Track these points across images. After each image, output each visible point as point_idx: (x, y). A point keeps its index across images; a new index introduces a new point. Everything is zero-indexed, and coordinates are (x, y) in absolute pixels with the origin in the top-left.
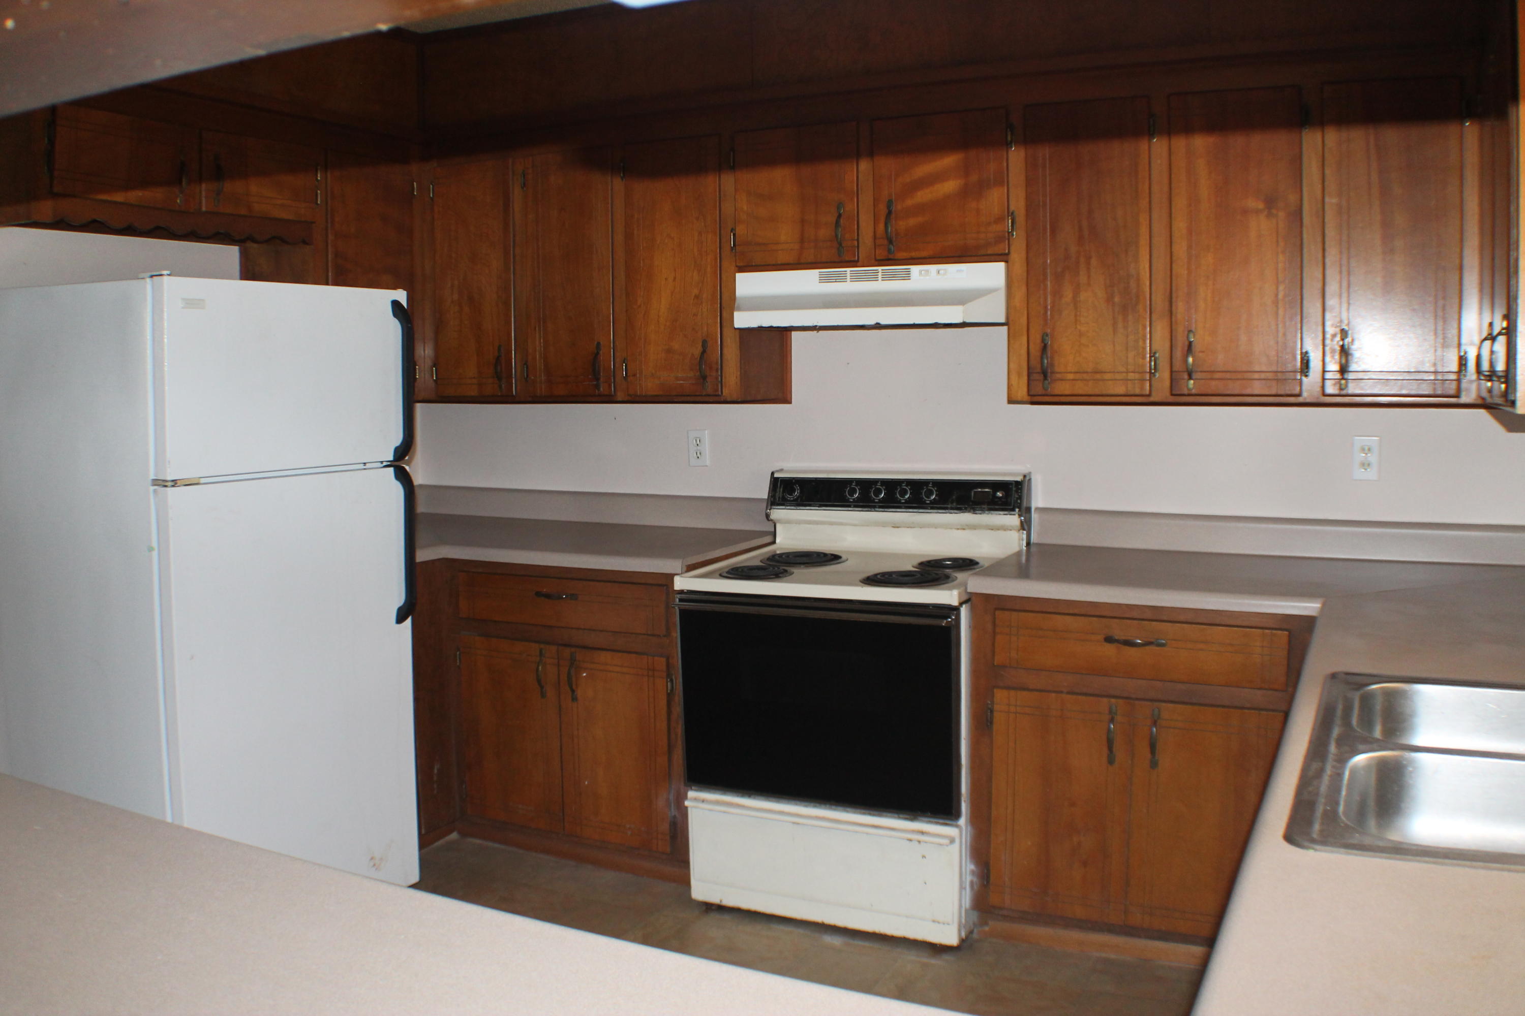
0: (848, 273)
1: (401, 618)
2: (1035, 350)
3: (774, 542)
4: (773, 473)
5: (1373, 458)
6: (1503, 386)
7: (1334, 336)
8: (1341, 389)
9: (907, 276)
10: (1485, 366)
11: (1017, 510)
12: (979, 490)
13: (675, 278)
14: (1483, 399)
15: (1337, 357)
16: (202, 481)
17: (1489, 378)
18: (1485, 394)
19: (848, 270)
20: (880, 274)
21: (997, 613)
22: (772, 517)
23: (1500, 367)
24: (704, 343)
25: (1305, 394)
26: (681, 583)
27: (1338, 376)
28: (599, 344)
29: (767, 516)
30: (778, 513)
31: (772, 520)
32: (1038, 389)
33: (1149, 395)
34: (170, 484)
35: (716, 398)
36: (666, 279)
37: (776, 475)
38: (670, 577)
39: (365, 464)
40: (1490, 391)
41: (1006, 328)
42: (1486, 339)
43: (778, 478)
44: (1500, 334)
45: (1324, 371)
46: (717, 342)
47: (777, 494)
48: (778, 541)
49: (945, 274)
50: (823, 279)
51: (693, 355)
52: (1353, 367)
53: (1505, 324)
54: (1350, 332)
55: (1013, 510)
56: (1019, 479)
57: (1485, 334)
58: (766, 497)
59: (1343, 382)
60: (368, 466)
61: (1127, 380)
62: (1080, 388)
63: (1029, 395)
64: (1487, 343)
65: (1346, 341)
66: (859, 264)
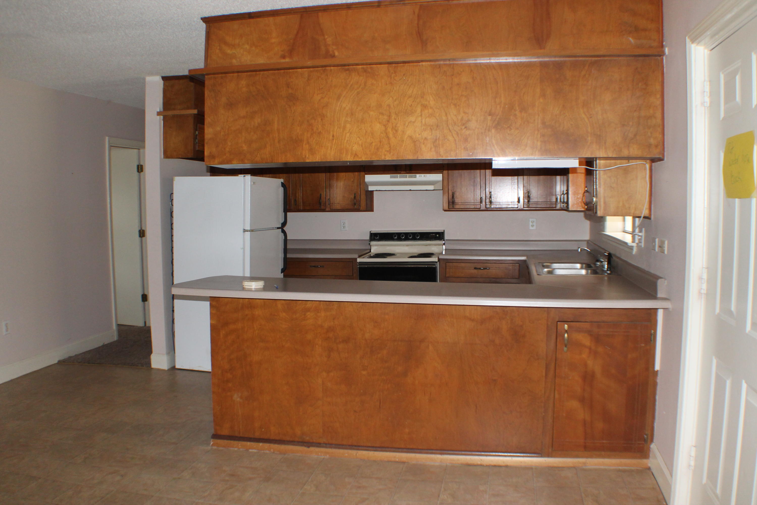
0: (399, 176)
1: (281, 273)
2: (450, 197)
3: (370, 252)
4: (370, 232)
5: (534, 224)
6: (566, 205)
7: (526, 193)
8: (528, 206)
9: (415, 177)
10: (562, 200)
11: (443, 240)
12: (432, 235)
13: (346, 176)
14: (562, 208)
15: (527, 198)
16: (254, 230)
17: (563, 203)
18: (562, 207)
19: (399, 175)
20: (408, 176)
21: (447, 263)
22: (371, 244)
23: (566, 200)
24: (355, 194)
25: (519, 208)
26: (359, 260)
27: (527, 203)
28: (321, 194)
29: (369, 244)
30: (373, 243)
31: (370, 245)
32: (451, 207)
33: (480, 208)
34: (249, 231)
35: (358, 210)
36: (343, 176)
37: (371, 232)
38: (356, 259)
39: (273, 228)
40: (563, 206)
41: (442, 190)
42: (562, 194)
43: (372, 233)
44: (565, 194)
45: (524, 202)
46: (359, 194)
47: (372, 238)
48: (371, 251)
49: (426, 177)
50: (391, 177)
51: (351, 198)
52: (531, 201)
53: (566, 192)
54: (530, 192)
55: (442, 240)
56: (442, 231)
57: (562, 193)
58: (369, 239)
59: (528, 204)
60: (274, 228)
61: (474, 204)
62: (462, 207)
63: (448, 208)
64: (563, 195)
65: (529, 195)
66: (401, 173)
